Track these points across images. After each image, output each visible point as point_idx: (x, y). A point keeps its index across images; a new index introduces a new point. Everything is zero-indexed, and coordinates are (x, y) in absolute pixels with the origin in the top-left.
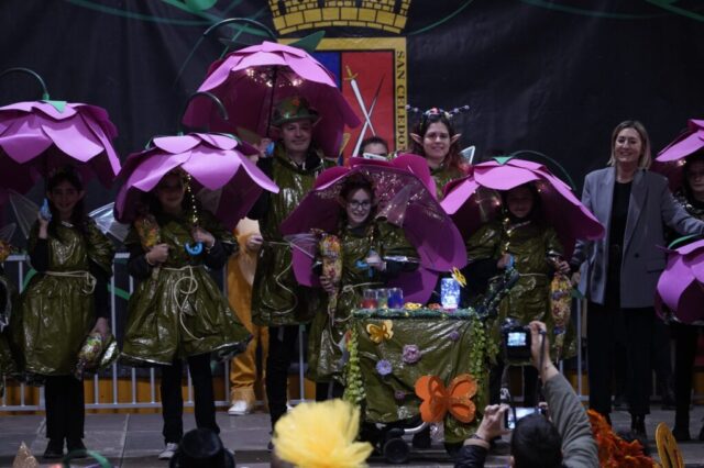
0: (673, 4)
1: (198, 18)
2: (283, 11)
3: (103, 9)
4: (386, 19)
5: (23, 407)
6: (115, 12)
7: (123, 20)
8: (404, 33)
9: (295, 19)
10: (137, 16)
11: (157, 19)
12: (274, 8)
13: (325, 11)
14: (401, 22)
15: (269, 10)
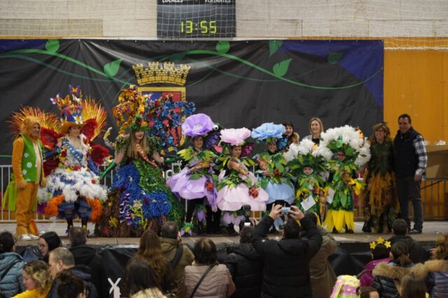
0: (282, 77)
1: (110, 79)
2: (141, 77)
3: (76, 75)
4: (179, 81)
5: (44, 220)
6: (80, 76)
7: (82, 79)
8: (185, 85)
9: (145, 80)
10: (88, 78)
11: (95, 79)
12: (138, 76)
13: (156, 77)
14: (184, 81)
15: (136, 77)
